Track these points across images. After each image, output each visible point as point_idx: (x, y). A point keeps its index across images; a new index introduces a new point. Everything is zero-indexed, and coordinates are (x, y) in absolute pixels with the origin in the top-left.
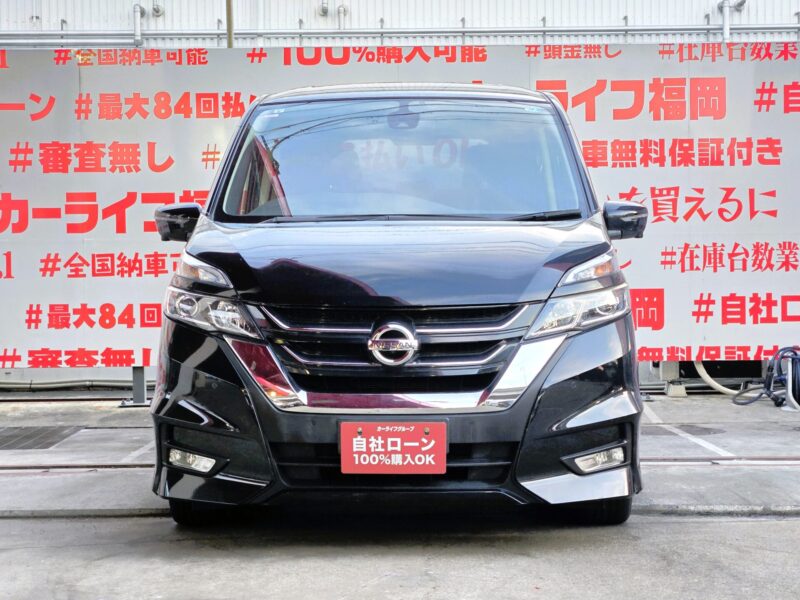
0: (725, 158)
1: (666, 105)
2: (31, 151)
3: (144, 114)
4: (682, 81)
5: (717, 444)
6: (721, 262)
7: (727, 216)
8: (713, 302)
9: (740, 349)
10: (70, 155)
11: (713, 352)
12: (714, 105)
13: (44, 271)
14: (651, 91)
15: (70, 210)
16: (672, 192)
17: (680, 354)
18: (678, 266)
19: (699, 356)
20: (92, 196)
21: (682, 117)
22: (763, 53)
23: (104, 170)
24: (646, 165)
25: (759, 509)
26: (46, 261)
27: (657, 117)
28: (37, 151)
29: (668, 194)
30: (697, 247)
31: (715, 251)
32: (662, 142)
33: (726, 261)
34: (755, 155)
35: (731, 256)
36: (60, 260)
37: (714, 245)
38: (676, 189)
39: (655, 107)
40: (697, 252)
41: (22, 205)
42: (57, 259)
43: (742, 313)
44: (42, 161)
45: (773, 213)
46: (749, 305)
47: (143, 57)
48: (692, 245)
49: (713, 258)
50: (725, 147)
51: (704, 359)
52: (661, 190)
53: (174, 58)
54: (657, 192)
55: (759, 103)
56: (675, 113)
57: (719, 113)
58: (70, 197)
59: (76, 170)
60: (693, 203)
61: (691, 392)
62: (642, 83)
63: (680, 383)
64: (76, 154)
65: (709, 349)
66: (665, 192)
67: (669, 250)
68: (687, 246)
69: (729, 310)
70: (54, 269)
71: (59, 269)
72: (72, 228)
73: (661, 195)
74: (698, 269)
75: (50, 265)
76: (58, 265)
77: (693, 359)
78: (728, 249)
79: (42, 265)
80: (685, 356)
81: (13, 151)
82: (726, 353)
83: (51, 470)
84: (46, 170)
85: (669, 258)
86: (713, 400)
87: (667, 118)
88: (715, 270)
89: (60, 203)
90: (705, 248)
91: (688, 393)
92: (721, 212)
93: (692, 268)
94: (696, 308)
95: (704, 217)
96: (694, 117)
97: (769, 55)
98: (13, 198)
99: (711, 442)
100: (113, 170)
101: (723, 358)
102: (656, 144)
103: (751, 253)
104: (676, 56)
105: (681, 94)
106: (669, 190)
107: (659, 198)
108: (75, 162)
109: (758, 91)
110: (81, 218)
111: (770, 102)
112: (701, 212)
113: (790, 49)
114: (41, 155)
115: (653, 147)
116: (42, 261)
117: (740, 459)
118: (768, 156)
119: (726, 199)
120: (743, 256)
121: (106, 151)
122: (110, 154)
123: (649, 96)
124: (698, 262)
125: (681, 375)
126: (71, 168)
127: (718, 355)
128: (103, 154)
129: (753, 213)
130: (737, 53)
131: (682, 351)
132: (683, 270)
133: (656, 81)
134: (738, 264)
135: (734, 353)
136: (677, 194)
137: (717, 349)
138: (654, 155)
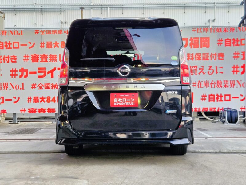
0: (209, 58)
1: (194, 44)
2: (29, 57)
3: (58, 47)
4: (198, 38)
5: (207, 133)
6: (208, 85)
7: (210, 73)
8: (206, 96)
9: (213, 108)
10: (39, 58)
11: (206, 109)
12: (206, 44)
13: (32, 88)
14: (190, 41)
15: (39, 72)
16: (196, 67)
17: (198, 110)
18: (197, 87)
19: (203, 110)
20: (45, 68)
21: (198, 47)
22: (219, 31)
23: (48, 61)
24: (189, 60)
25: (218, 151)
26: (33, 85)
27: (191, 48)
28: (30, 57)
29: (195, 68)
30: (202, 81)
31: (207, 82)
32: (193, 54)
33: (210, 85)
34: (217, 57)
35: (211, 84)
36: (36, 85)
37: (207, 81)
38: (197, 66)
39: (191, 45)
40: (202, 83)
41: (26, 71)
42: (35, 85)
43: (214, 99)
44: (32, 59)
45: (222, 73)
46: (216, 97)
47: (58, 32)
48: (201, 81)
49: (206, 84)
50: (209, 55)
51: (204, 111)
52: (193, 67)
53: (66, 32)
54: (191, 67)
55: (218, 44)
56: (196, 46)
57: (208, 46)
58: (39, 68)
59: (41, 61)
60: (201, 70)
61: (201, 119)
62: (187, 39)
63: (198, 117)
64: (41, 57)
65: (205, 108)
66: (194, 67)
67: (195, 82)
68: (199, 81)
69: (211, 98)
70: (35, 87)
71: (36, 87)
72: (40, 77)
73: (193, 68)
74: (202, 87)
75: (34, 86)
76: (36, 86)
77: (201, 111)
78: (210, 82)
79: (32, 86)
80: (199, 110)
81: (24, 57)
82: (210, 109)
83: (31, 140)
84: (33, 62)
85: (195, 84)
86: (206, 122)
87: (194, 48)
88: (207, 88)
89: (37, 70)
90: (204, 82)
91: (200, 120)
92: (208, 72)
93: (201, 87)
94: (202, 98)
95: (204, 74)
96: (201, 47)
97: (221, 31)
98: (24, 69)
99: (205, 133)
100: (50, 61)
101: (209, 111)
102: (191, 55)
103: (216, 83)
104: (196, 32)
105: (198, 41)
106: (195, 67)
107: (192, 69)
108: (40, 59)
109: (218, 41)
110: (42, 74)
111: (221, 44)
112: (203, 72)
113: (227, 29)
114: (31, 58)
115: (190, 55)
116: (32, 85)
117: (213, 137)
118: (221, 58)
119: (210, 69)
120: (214, 84)
121: (48, 56)
122: (49, 57)
123: (189, 42)
124: (202, 86)
125: (198, 115)
126: (39, 61)
127: (208, 110)
128: (47, 57)
129: (217, 73)
130: (212, 31)
131: (198, 109)
132: (198, 88)
133: (191, 38)
134: (213, 86)
135: (212, 109)
136: (197, 68)
137: (207, 108)
138: (191, 58)
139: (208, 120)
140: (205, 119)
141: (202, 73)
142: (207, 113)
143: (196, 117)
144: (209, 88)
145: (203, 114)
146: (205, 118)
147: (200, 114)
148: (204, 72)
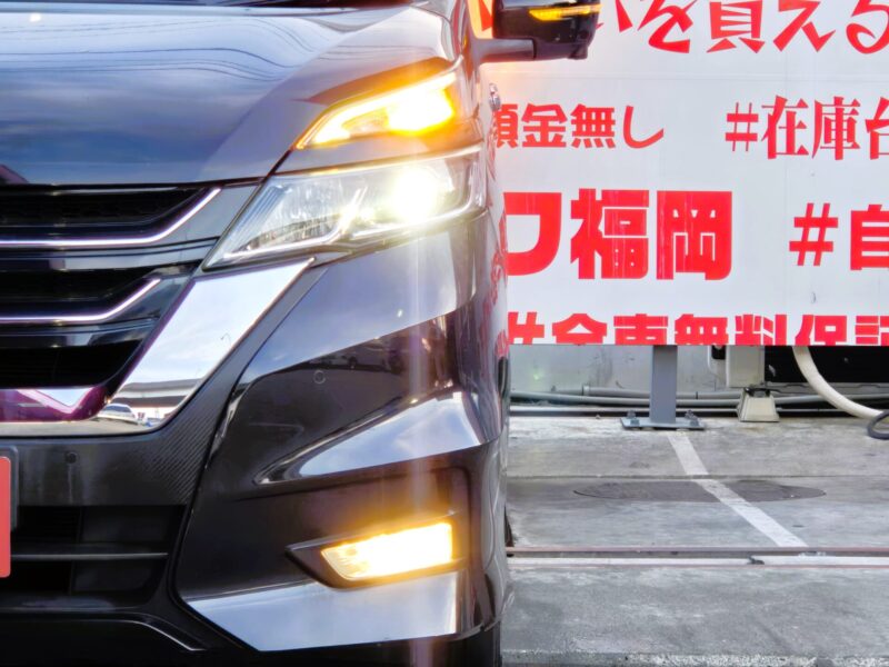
6: (851, 137)
7: (864, 39)
8: (833, 223)
11: (831, 329)
17: (763, 331)
18: (761, 146)
19: (802, 337)
30: (802, 104)
31: (839, 113)
33: (862, 135)
35: (872, 125)
37: (838, 101)
40: (801, 116)
48: (792, 102)
49: (836, 128)
51: (813, 343)
61: (787, 412)
63: (767, 392)
65: (822, 321)
67: (743, 110)
68: (780, 103)
74: (802, 151)
77: (790, 341)
78: (867, 112)
80: (772, 335)
82: (859, 330)
85: (742, 127)
88: (839, 156)
90: (818, 107)
91: (782, 415)
92: (853, 31)
93: (790, 149)
94: (797, 234)
95: (818, 42)
101: (851, 340)
112: (810, 31)
124: (804, 138)
125: (768, 377)
127: (841, 334)
131: (768, 325)
132: (772, 153)
135: (874, 330)
137: (840, 322)
139: (845, 415)
140: (822, 410)
141: (800, 35)
142: (837, 363)
143: (751, 392)
144: (857, 156)
145: (808, 367)
146: (825, 404)
147: (780, 363)
148: (821, 33)
